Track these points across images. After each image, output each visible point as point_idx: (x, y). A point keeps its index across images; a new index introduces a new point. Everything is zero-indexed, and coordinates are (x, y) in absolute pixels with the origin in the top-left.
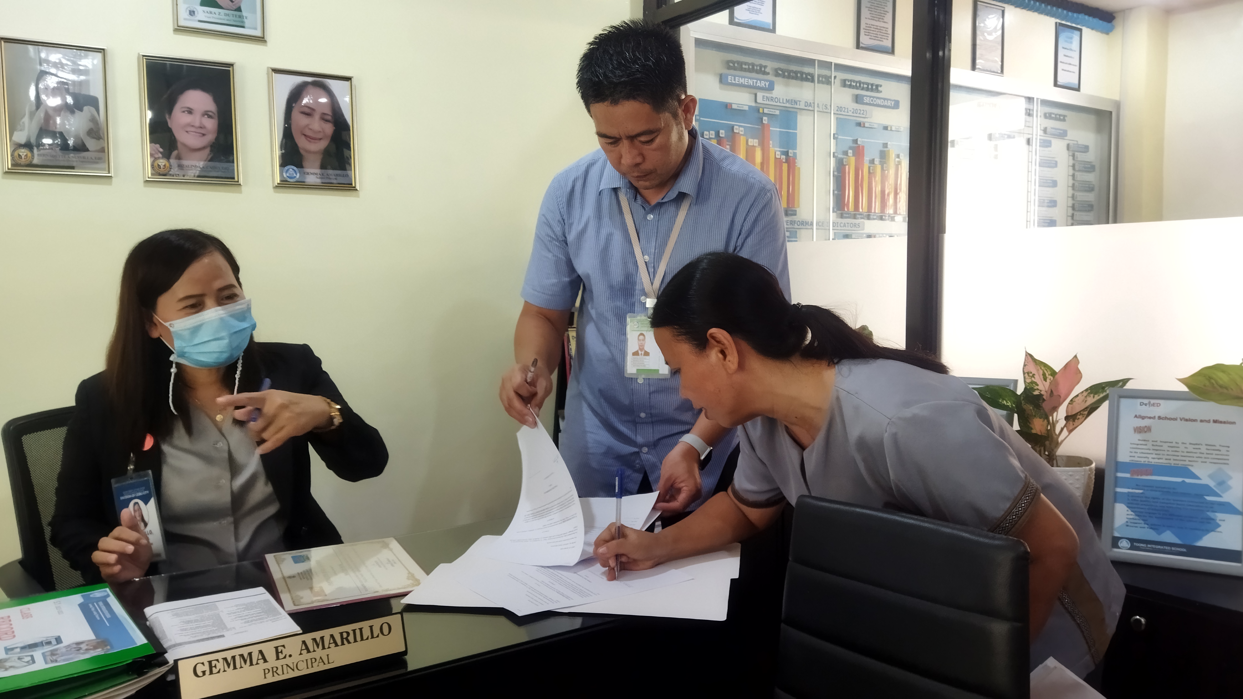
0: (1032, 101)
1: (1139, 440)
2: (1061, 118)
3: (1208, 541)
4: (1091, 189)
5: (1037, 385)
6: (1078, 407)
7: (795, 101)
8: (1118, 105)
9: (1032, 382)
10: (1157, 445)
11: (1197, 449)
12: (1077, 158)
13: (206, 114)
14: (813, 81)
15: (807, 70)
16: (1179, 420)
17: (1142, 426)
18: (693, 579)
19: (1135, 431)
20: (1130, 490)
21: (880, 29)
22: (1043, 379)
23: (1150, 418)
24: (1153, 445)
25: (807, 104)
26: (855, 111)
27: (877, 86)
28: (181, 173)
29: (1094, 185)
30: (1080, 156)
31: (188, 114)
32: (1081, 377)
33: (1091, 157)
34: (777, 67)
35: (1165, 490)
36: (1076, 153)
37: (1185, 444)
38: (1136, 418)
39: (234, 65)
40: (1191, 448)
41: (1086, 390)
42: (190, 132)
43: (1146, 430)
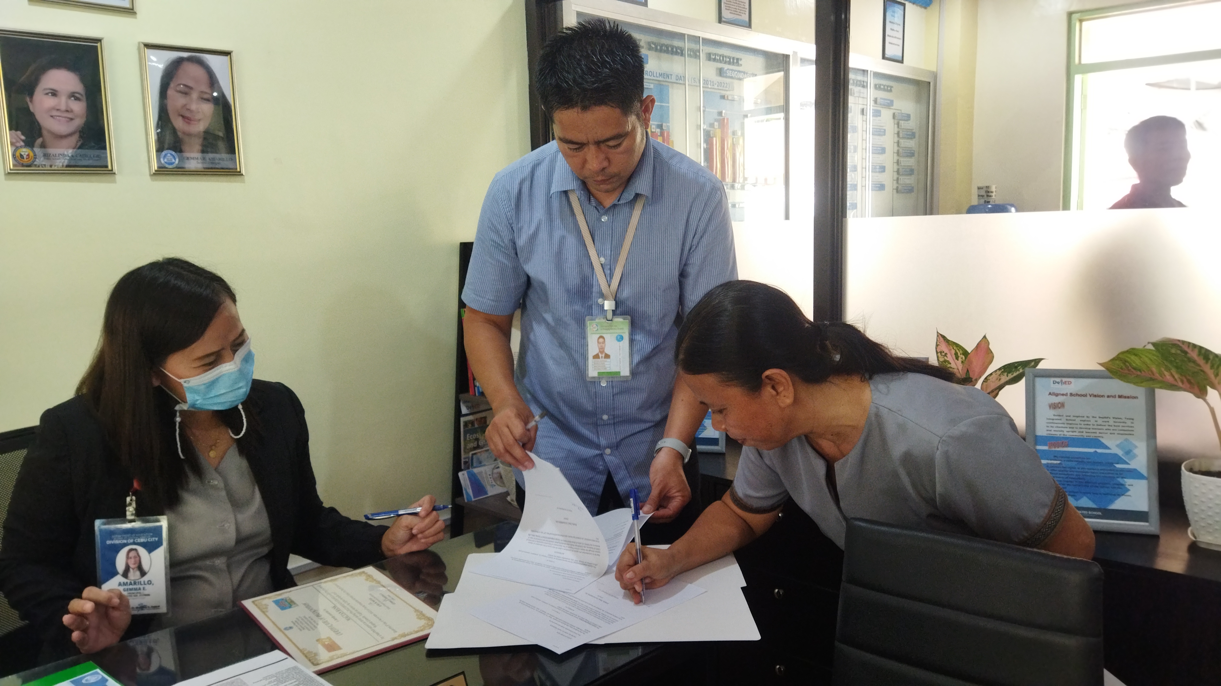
0: (866, 73)
1: (1054, 415)
2: (889, 89)
3: (1119, 504)
4: (911, 154)
5: (950, 364)
6: (993, 385)
7: (667, 74)
8: (935, 76)
9: (945, 361)
10: (1070, 420)
11: (1105, 422)
12: (901, 126)
13: (73, 95)
14: (682, 54)
15: (677, 43)
16: (1088, 396)
17: (1056, 402)
18: (706, 592)
19: (1050, 407)
20: (1050, 462)
21: (739, 4)
22: (955, 358)
23: (1063, 395)
24: (1067, 420)
25: (679, 78)
26: (720, 84)
27: (738, 59)
28: (47, 163)
29: (914, 151)
30: (904, 124)
31: (53, 97)
32: (993, 357)
33: (912, 124)
34: (649, 40)
35: (1080, 460)
36: (900, 122)
37: (1096, 417)
38: (1050, 395)
39: (102, 41)
40: (1100, 421)
41: (1000, 369)
42: (56, 117)
43: (1060, 405)
